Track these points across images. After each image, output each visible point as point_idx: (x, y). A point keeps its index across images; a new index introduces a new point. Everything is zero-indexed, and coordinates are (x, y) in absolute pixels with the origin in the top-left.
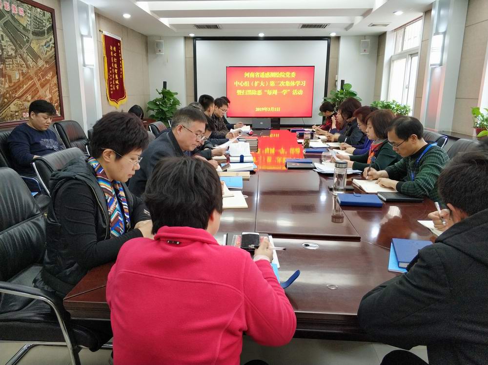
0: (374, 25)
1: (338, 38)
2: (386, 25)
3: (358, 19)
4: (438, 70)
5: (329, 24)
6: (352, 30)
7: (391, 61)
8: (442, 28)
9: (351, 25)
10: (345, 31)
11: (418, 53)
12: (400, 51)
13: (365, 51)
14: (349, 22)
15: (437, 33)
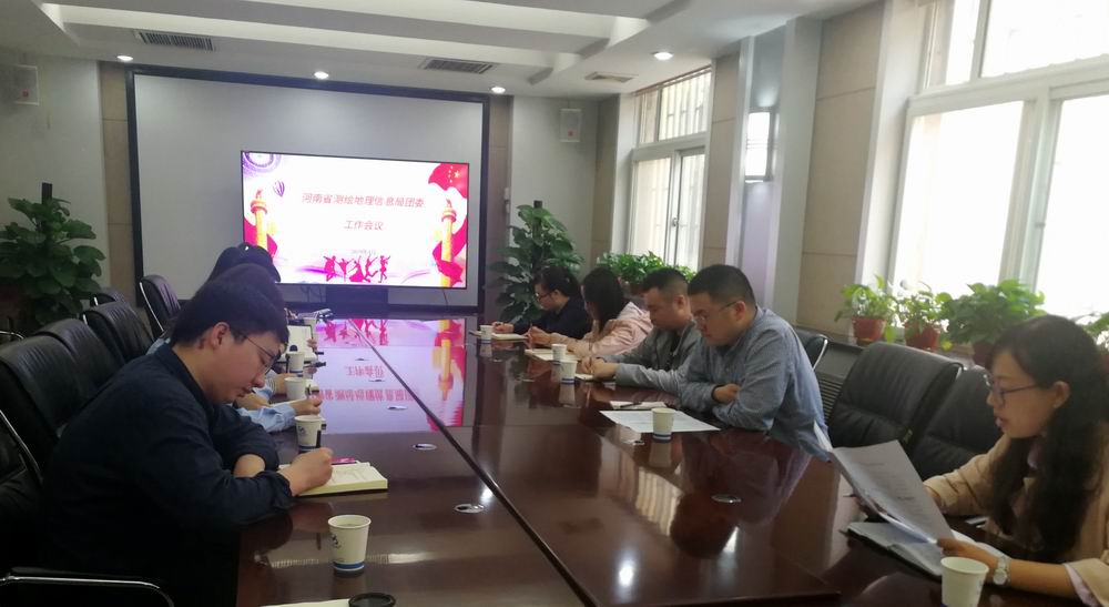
0: (600, 77)
1: (506, 101)
2: (623, 80)
3: (566, 61)
4: (761, 190)
5: (498, 64)
6: (547, 86)
7: (632, 161)
8: (767, 100)
9: (547, 72)
10: (529, 85)
11: (703, 147)
12: (650, 139)
13: (571, 134)
14: (543, 65)
15: (755, 108)
